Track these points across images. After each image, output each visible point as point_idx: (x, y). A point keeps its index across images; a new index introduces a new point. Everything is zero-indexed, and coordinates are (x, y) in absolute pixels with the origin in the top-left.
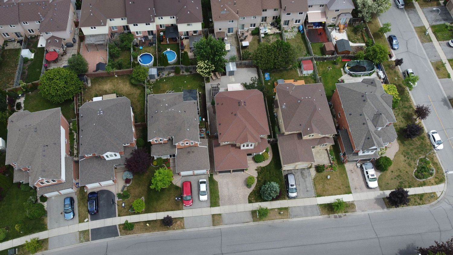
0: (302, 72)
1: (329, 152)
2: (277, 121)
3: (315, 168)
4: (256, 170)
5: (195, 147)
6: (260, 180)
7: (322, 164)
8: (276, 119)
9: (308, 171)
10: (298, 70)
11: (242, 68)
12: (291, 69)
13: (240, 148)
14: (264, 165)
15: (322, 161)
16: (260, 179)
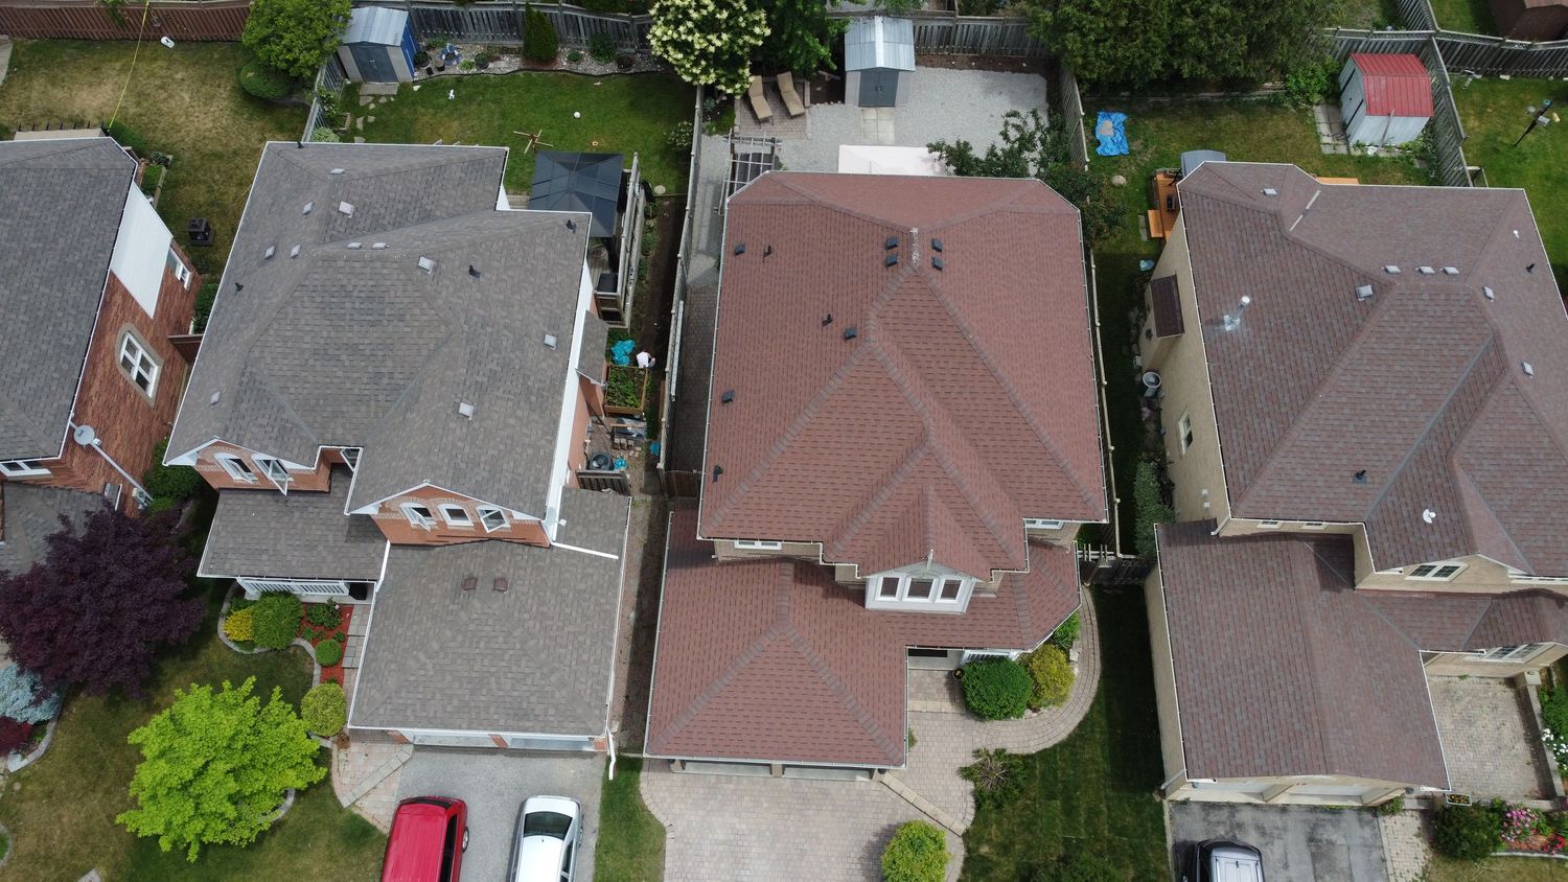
0: (1343, 129)
1: (1537, 707)
2: (1151, 427)
3: (1423, 813)
4: (967, 773)
5: (520, 550)
6: (983, 858)
7: (1486, 799)
8: (1146, 412)
9: (1367, 832)
10: (1319, 114)
11: (953, 67)
12: (1273, 104)
13: (858, 595)
14: (1033, 746)
15: (1482, 764)
16: (984, 850)
